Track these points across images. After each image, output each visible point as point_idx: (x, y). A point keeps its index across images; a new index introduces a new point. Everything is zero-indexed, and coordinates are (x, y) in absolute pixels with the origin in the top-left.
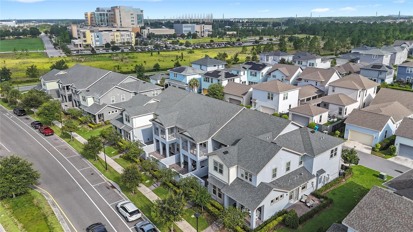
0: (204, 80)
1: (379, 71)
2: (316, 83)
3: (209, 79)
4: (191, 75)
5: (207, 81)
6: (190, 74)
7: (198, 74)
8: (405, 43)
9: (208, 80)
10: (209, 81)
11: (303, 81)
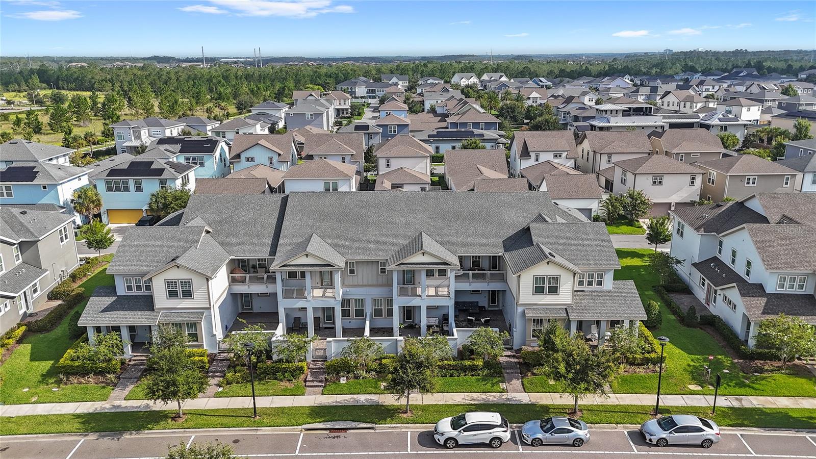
0: (110, 189)
1: (369, 133)
2: (343, 158)
3: (126, 183)
4: (68, 181)
5: (118, 189)
6: (66, 180)
7: (76, 178)
8: (311, 95)
9: (122, 186)
10: (127, 189)
11: (316, 159)
